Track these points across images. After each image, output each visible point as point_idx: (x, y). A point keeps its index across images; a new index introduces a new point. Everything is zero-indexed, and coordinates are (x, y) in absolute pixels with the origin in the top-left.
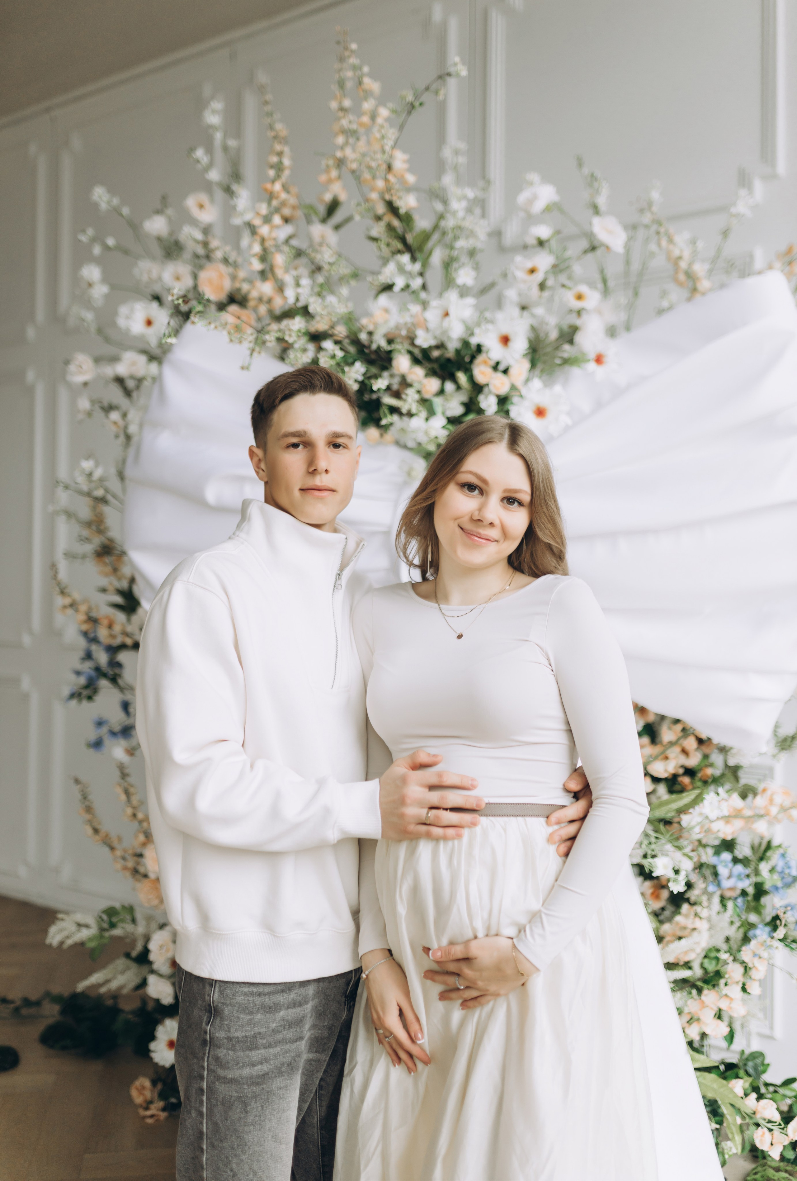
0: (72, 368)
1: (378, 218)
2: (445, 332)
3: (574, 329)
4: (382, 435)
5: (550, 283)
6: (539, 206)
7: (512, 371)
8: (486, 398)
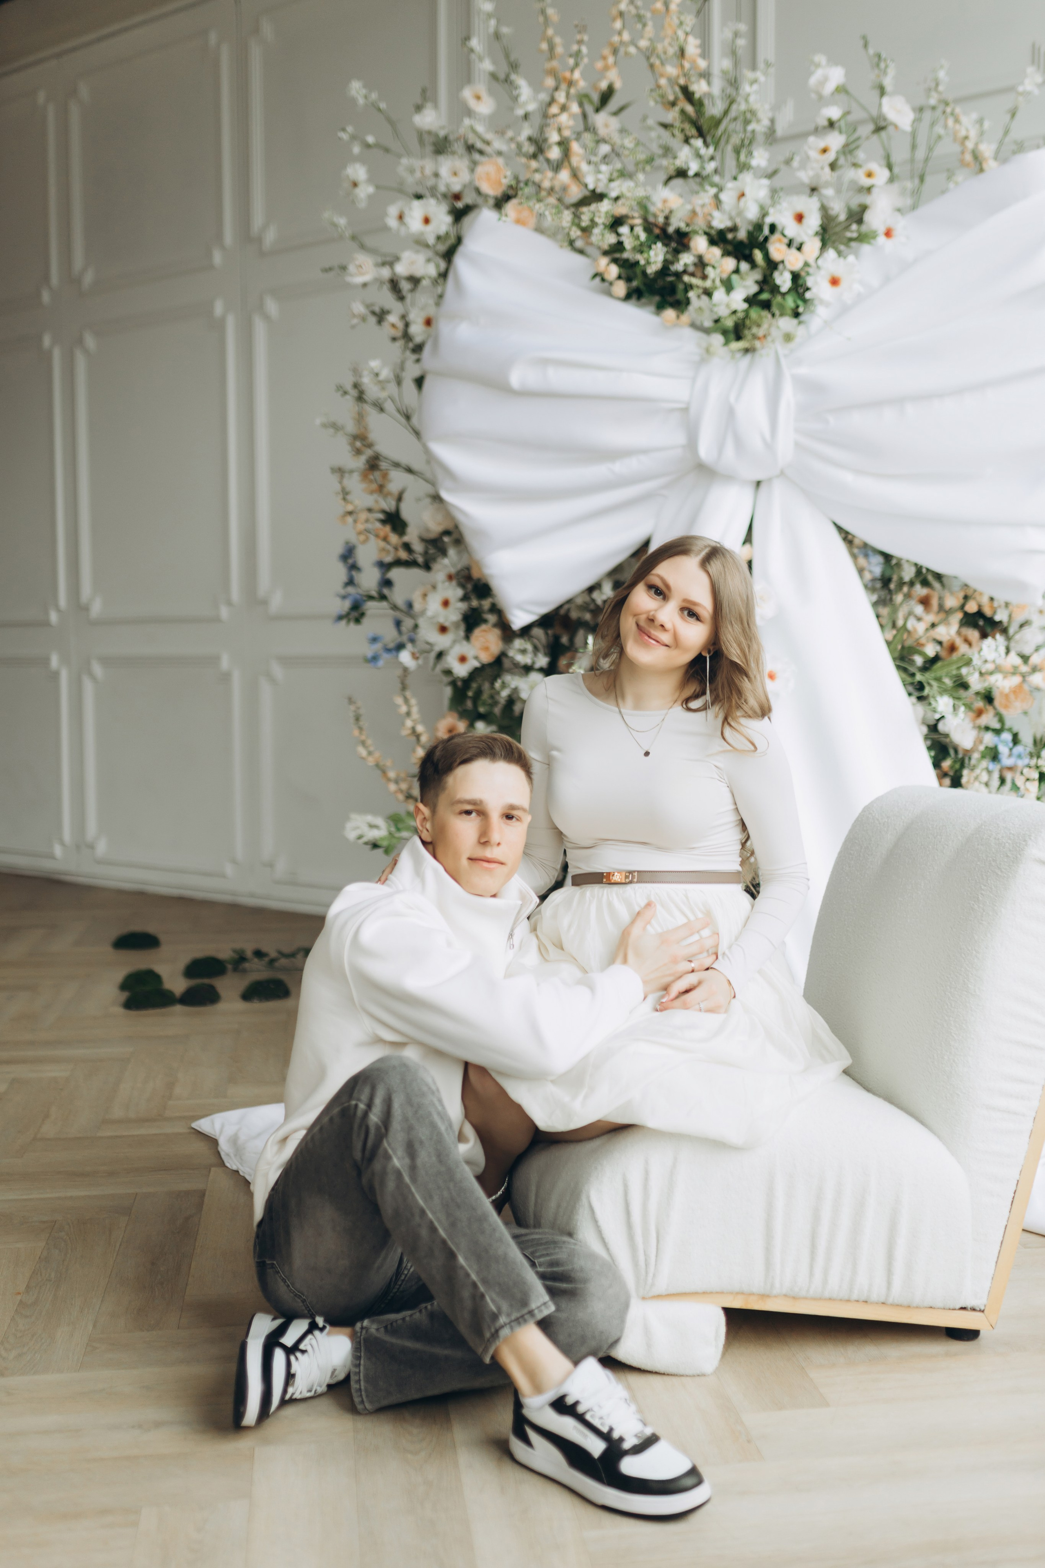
0: (352, 268)
1: (673, 104)
2: (740, 213)
3: (864, 208)
4: (678, 317)
5: (842, 161)
6: (830, 87)
7: (805, 248)
8: (781, 274)
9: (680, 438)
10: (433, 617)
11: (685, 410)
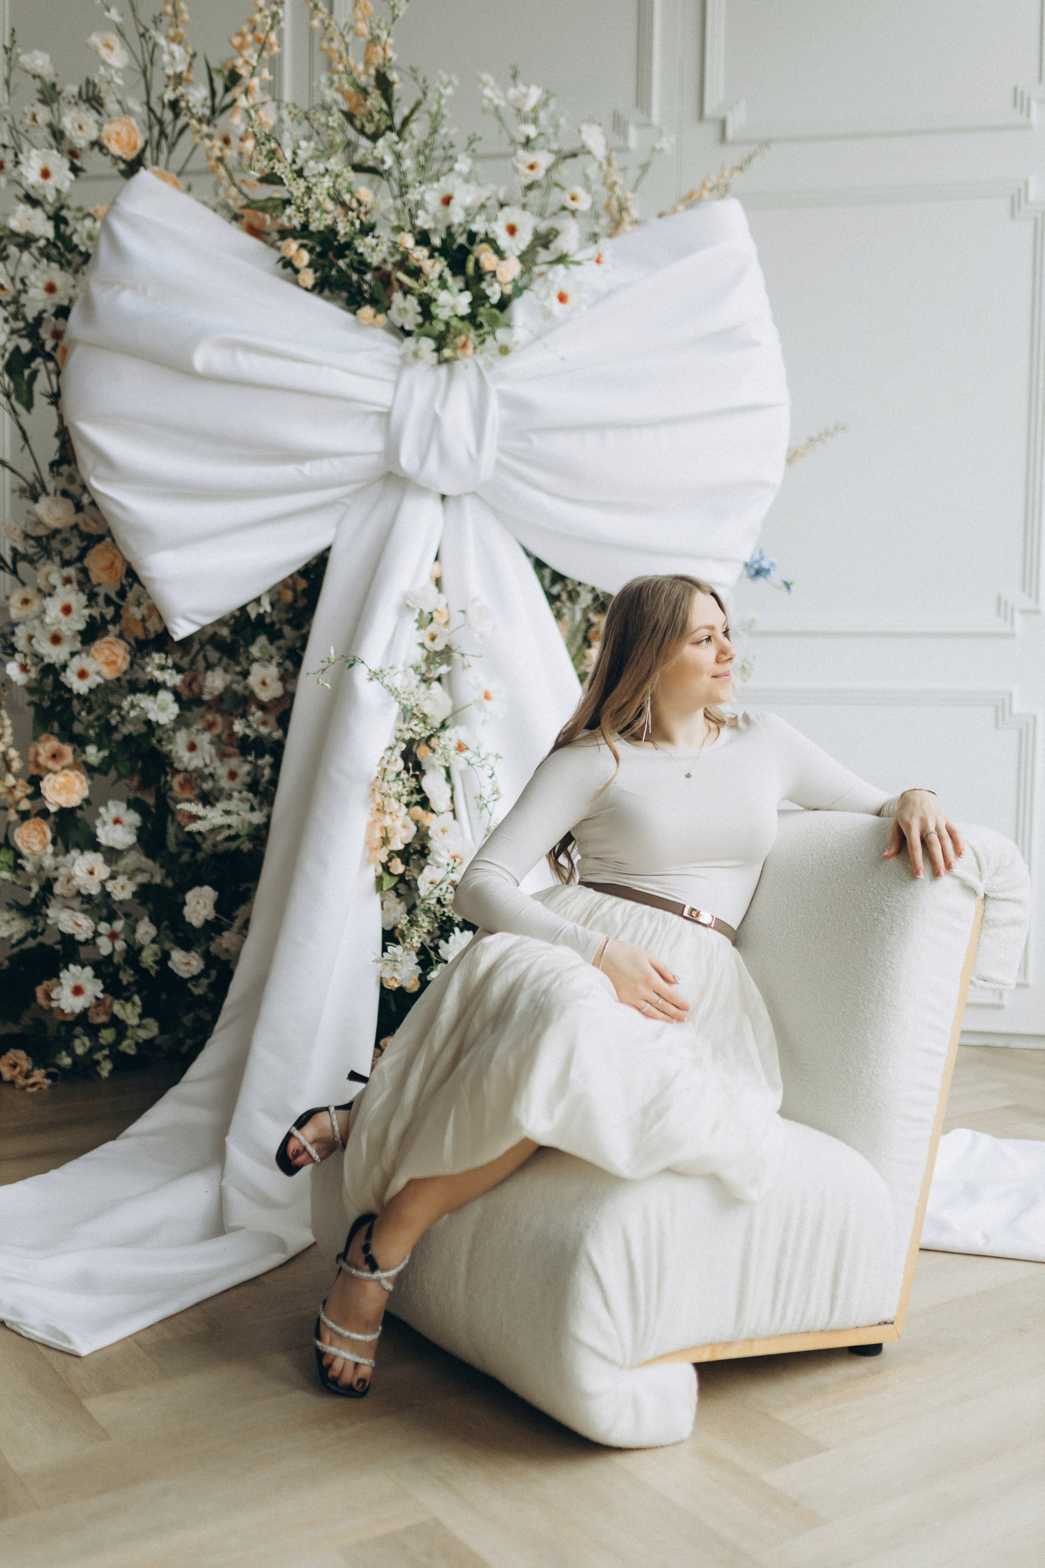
3: (553, 233)
4: (375, 316)
6: (529, 106)
8: (491, 285)
9: (377, 444)
10: (53, 624)
11: (386, 416)
